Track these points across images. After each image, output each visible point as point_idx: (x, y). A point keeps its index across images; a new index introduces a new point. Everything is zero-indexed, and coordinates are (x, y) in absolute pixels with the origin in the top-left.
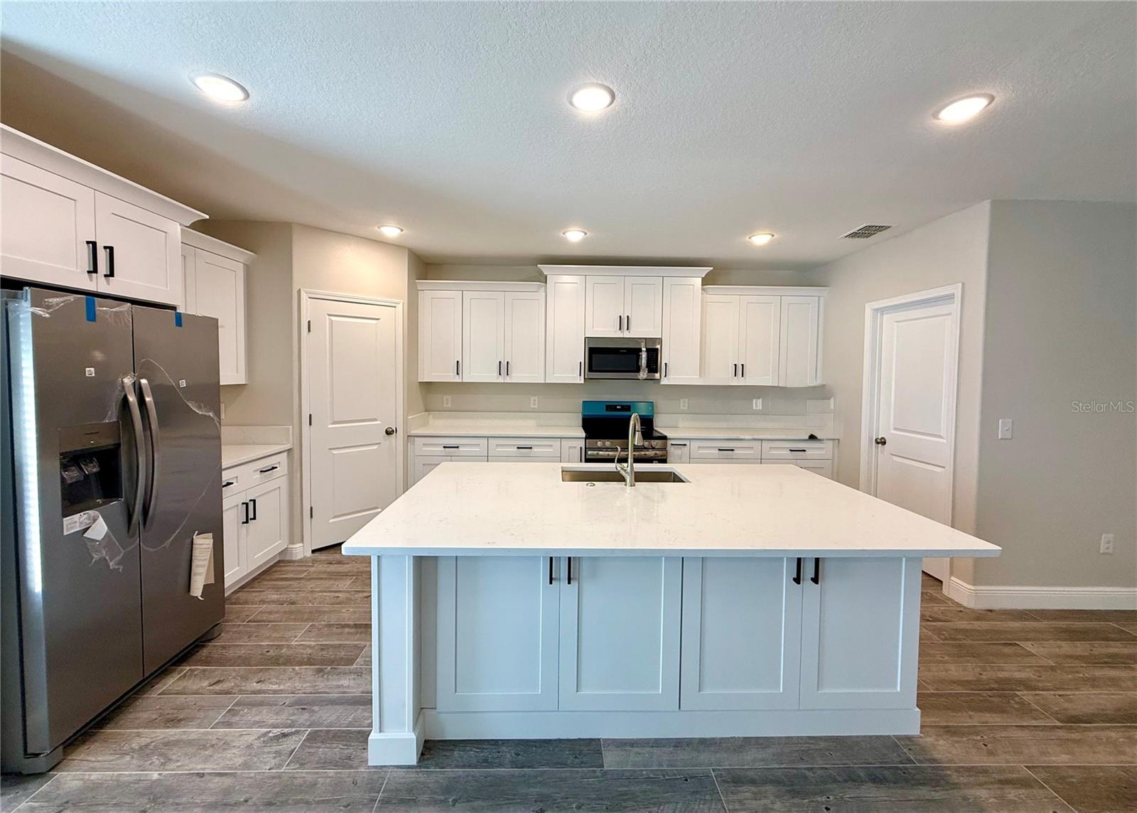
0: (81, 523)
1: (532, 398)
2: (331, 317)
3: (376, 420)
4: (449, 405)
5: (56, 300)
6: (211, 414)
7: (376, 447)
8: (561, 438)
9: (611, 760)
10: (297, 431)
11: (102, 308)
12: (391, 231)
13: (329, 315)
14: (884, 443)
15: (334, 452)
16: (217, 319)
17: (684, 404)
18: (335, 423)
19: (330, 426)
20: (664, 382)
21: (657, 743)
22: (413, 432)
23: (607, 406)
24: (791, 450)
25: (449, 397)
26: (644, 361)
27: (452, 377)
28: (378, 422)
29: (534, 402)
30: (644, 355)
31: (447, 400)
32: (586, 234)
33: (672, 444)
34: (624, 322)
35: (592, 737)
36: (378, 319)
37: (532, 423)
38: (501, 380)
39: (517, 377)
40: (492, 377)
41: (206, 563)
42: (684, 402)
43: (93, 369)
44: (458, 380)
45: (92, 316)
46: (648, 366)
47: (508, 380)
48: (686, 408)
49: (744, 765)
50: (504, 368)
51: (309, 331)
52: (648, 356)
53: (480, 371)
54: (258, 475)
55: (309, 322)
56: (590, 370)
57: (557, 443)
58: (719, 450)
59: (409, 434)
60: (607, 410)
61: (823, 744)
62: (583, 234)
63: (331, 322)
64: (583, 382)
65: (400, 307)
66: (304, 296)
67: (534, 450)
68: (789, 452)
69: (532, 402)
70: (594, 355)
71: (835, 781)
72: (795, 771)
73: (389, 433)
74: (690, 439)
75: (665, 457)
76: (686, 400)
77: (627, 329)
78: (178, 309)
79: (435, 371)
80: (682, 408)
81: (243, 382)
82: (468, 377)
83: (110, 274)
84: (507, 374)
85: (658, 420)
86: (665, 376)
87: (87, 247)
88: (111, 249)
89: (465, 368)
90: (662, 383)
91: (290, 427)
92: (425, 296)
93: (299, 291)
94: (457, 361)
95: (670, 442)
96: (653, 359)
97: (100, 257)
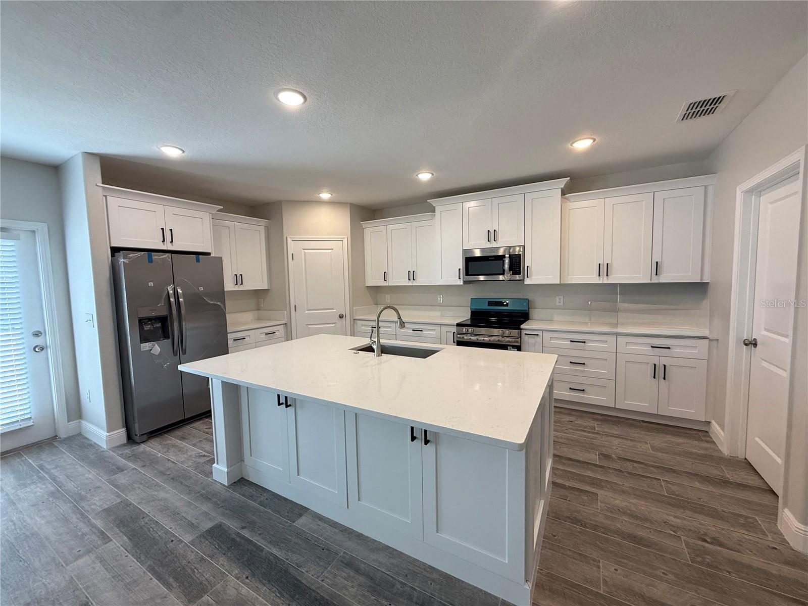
0: (149, 347)
1: (438, 296)
2: (305, 251)
3: (333, 309)
4: (389, 301)
5: (132, 255)
6: (219, 303)
7: (333, 325)
8: (441, 325)
9: (302, 523)
10: (289, 313)
11: (155, 256)
12: (325, 196)
13: (304, 249)
14: (755, 345)
15: (310, 326)
16: (222, 258)
17: (559, 300)
18: (309, 310)
19: (307, 312)
20: (528, 282)
21: (334, 524)
22: (357, 317)
23: (489, 302)
24: (652, 347)
25: (389, 295)
26: (507, 266)
27: (382, 283)
28: (335, 311)
29: (440, 299)
30: (507, 261)
31: (388, 298)
32: (433, 174)
33: (526, 334)
34: (492, 235)
35: (307, 507)
36: (332, 249)
37: (438, 314)
38: (410, 284)
39: (421, 281)
40: (404, 282)
42: (560, 299)
43: (152, 283)
44: (385, 284)
45: (151, 261)
46: (511, 268)
47: (415, 283)
48: (562, 304)
49: (364, 559)
50: (412, 275)
51: (293, 259)
52: (510, 261)
53: (398, 279)
54: (264, 336)
55: (292, 254)
56: (467, 274)
57: (438, 328)
58: (571, 341)
59: (354, 318)
60: (489, 305)
61: (435, 576)
62: (431, 175)
63: (305, 252)
64: (462, 284)
65: (345, 240)
66: (289, 239)
67: (424, 332)
68: (651, 348)
70: (470, 263)
71: (410, 598)
72: (391, 579)
73: (341, 317)
74: (543, 331)
75: (518, 344)
76: (562, 297)
77: (494, 240)
78: (209, 254)
79: (374, 279)
80: (557, 304)
81: (267, 288)
82: (391, 282)
83: (172, 242)
84: (414, 280)
85: (534, 313)
86: (527, 277)
87: (161, 231)
88: (171, 230)
89: (390, 276)
90: (525, 283)
91: (286, 312)
92: (367, 232)
93: (287, 238)
94: (385, 272)
95: (524, 332)
96: (517, 263)
97: (167, 234)
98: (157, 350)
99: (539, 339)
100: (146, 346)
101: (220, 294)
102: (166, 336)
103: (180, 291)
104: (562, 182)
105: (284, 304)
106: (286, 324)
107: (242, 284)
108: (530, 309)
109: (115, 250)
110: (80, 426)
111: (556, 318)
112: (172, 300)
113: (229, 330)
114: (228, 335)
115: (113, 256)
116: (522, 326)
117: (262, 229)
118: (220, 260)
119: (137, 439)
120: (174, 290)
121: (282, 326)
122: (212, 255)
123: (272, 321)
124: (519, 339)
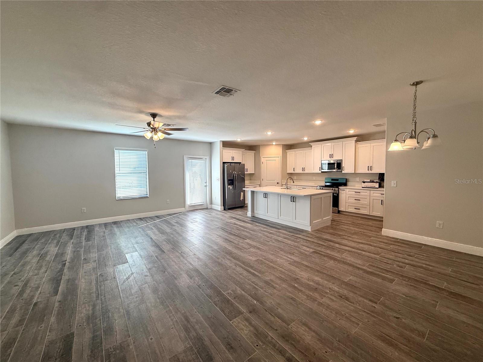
1: (314, 177)
5: (228, 164)
6: (244, 177)
11: (232, 164)
12: (274, 144)
13: (266, 160)
18: (267, 180)
20: (343, 172)
22: (283, 184)
26: (336, 167)
28: (276, 181)
29: (314, 178)
30: (336, 164)
34: (331, 156)
36: (275, 160)
37: (314, 183)
39: (306, 172)
40: (301, 171)
41: (242, 196)
43: (231, 171)
44: (294, 172)
46: (337, 167)
47: (304, 172)
48: (359, 180)
50: (303, 169)
51: (263, 164)
52: (337, 165)
53: (299, 170)
55: (263, 162)
56: (322, 169)
58: (355, 192)
60: (332, 180)
62: (307, 138)
64: (321, 172)
65: (280, 157)
66: (262, 157)
68: (380, 195)
73: (278, 183)
75: (338, 193)
76: (359, 178)
77: (332, 158)
78: (241, 163)
79: (290, 170)
80: (357, 180)
81: (254, 173)
82: (296, 172)
83: (234, 160)
85: (349, 183)
86: (343, 170)
89: (295, 170)
91: (260, 181)
92: (288, 154)
94: (294, 168)
95: (340, 189)
96: (339, 165)
97: (233, 158)
98: (231, 188)
99: (345, 192)
100: (229, 186)
101: (244, 175)
102: (232, 185)
104: (355, 138)
105: (259, 178)
106: (259, 185)
107: (248, 171)
108: (347, 182)
109: (224, 163)
110: (211, 206)
111: (357, 185)
112: (234, 175)
115: (223, 164)
116: (339, 187)
117: (253, 154)
118: (244, 165)
119: (226, 209)
120: (235, 173)
123: (255, 183)
124: (338, 191)
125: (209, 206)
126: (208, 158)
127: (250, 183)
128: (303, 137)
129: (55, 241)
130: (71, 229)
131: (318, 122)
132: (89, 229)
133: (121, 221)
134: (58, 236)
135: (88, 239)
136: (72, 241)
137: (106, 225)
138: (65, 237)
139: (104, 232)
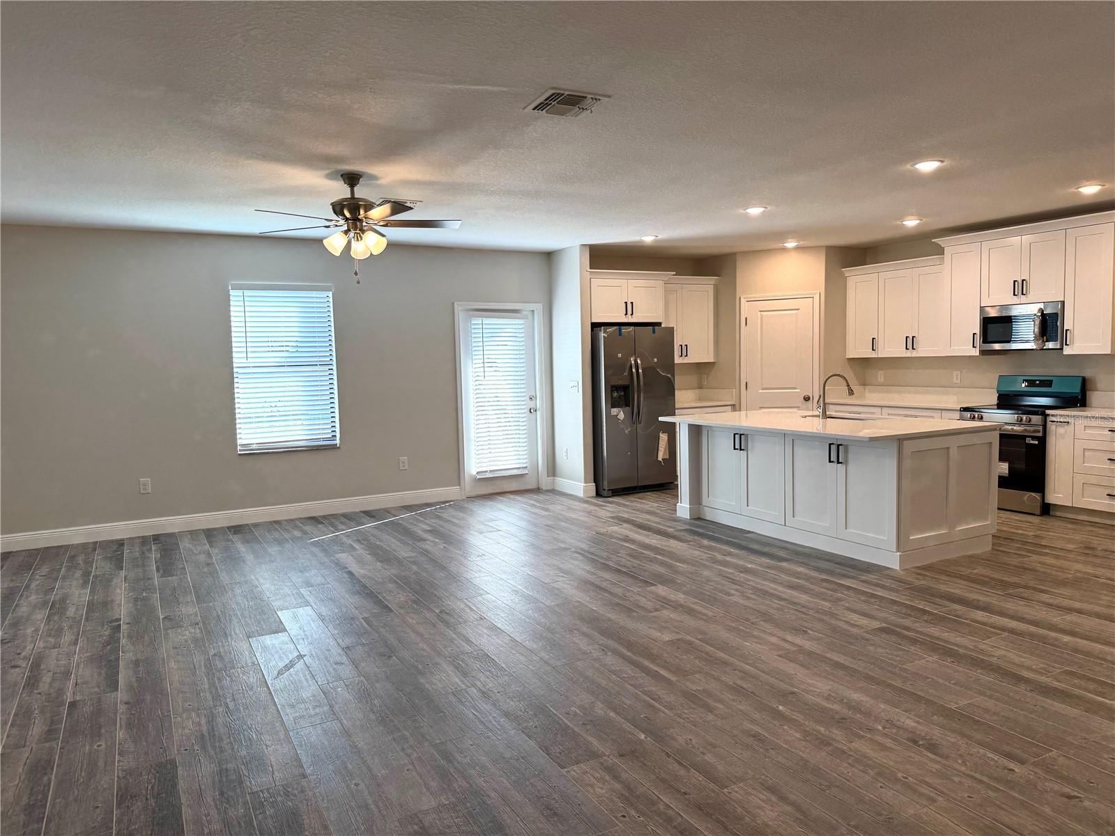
0: (617, 412)
1: (955, 373)
2: (762, 313)
3: (796, 388)
4: (882, 380)
5: (610, 330)
6: (669, 376)
7: (796, 409)
8: (942, 410)
10: (738, 392)
11: (625, 330)
12: (791, 244)
13: (760, 311)
16: (674, 329)
18: (763, 389)
19: (761, 391)
20: (1068, 351)
23: (1025, 381)
25: (882, 372)
27: (870, 354)
28: (799, 390)
31: (880, 376)
32: (920, 220)
36: (798, 309)
38: (909, 354)
39: (922, 351)
40: (899, 351)
41: (664, 447)
43: (621, 355)
44: (873, 355)
45: (620, 334)
46: (1044, 333)
47: (914, 354)
50: (911, 342)
51: (746, 324)
53: (892, 348)
55: (746, 318)
56: (985, 340)
57: (937, 415)
60: (1025, 385)
63: (762, 315)
64: (978, 354)
65: (817, 297)
66: (743, 300)
69: (955, 377)
70: (989, 325)
73: (807, 399)
75: (1040, 434)
77: (1023, 294)
78: (659, 324)
79: (858, 348)
81: (712, 361)
82: (883, 352)
83: (632, 314)
84: (913, 349)
85: (1095, 397)
86: (1066, 345)
87: (624, 305)
88: (632, 303)
89: (880, 344)
90: (1064, 353)
91: (734, 390)
92: (851, 283)
93: (740, 298)
94: (873, 339)
95: (1052, 419)
96: (1052, 324)
97: (629, 307)
98: (622, 416)
99: (1071, 427)
100: (614, 411)
101: (670, 366)
102: (627, 405)
103: (639, 362)
105: (733, 380)
106: (734, 405)
107: (687, 356)
108: (1088, 393)
109: (595, 326)
110: (553, 482)
112: (634, 370)
113: (677, 406)
114: (676, 411)
115: (592, 330)
116: (1050, 412)
117: (711, 289)
118: (671, 331)
119: (605, 493)
120: (636, 361)
121: (730, 407)
122: (663, 326)
123: (717, 401)
124: (1041, 428)
125: (545, 482)
126: (538, 308)
127: (700, 399)
128: (902, 218)
129: (78, 574)
130: (112, 542)
131: (927, 167)
132: (165, 544)
133: (256, 525)
134: (80, 559)
135: (166, 568)
136: (123, 573)
137: (210, 534)
138: (100, 565)
139: (209, 555)
